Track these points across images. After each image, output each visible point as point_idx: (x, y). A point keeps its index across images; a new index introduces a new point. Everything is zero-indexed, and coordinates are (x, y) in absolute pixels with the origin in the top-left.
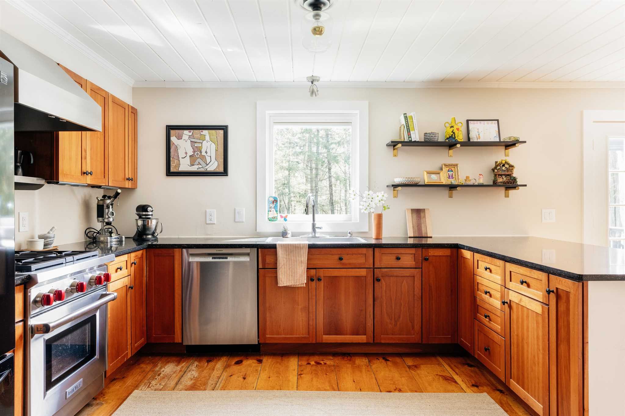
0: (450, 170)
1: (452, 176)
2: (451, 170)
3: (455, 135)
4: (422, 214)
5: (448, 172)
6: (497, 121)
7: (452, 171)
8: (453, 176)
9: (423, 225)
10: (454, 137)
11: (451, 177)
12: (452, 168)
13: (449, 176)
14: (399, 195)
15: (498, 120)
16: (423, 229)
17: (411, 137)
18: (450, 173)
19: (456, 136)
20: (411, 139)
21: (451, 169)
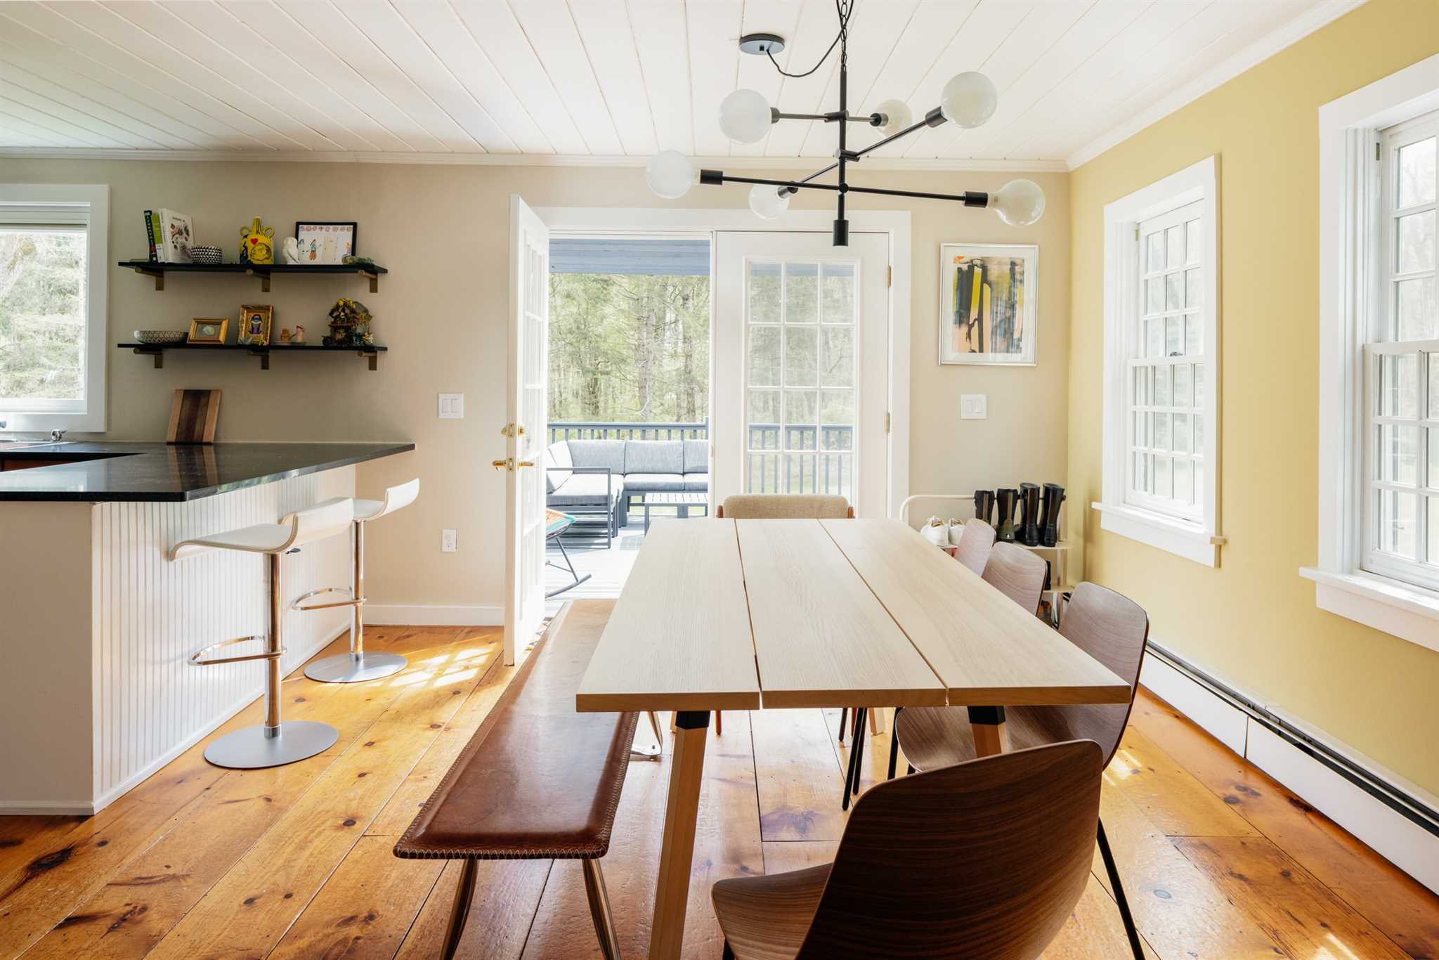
0: (256, 317)
1: (258, 329)
2: (258, 317)
3: (247, 251)
4: (203, 400)
5: (253, 322)
6: (352, 226)
7: (260, 319)
8: (261, 328)
9: (198, 421)
10: (245, 255)
11: (255, 331)
12: (261, 314)
13: (253, 328)
14: (165, 363)
15: (355, 225)
16: (198, 428)
17: (156, 256)
18: (256, 323)
19: (249, 254)
20: (157, 260)
21: (259, 315)
